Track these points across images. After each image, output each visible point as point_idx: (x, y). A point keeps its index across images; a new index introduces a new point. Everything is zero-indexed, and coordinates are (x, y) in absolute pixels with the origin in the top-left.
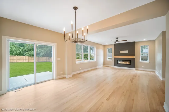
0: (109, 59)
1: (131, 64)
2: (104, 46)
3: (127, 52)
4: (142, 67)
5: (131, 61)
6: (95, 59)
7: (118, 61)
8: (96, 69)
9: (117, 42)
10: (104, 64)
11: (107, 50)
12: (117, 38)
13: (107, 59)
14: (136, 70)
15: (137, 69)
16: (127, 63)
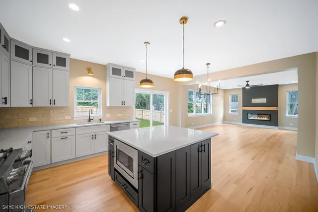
0: (232, 111)
1: (270, 120)
2: (225, 91)
3: (264, 100)
4: (291, 124)
5: (270, 115)
6: (210, 112)
7: (249, 115)
8: (213, 126)
9: (248, 88)
10: (225, 120)
11: (230, 98)
12: (248, 81)
13: (230, 112)
14: (279, 129)
15: (281, 127)
16: (265, 119)
